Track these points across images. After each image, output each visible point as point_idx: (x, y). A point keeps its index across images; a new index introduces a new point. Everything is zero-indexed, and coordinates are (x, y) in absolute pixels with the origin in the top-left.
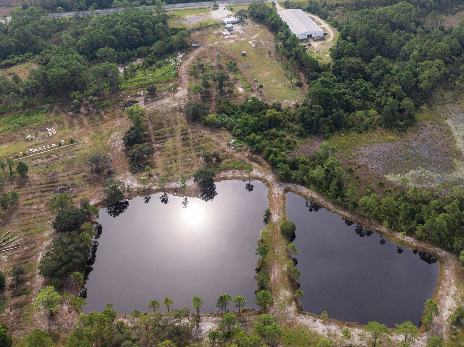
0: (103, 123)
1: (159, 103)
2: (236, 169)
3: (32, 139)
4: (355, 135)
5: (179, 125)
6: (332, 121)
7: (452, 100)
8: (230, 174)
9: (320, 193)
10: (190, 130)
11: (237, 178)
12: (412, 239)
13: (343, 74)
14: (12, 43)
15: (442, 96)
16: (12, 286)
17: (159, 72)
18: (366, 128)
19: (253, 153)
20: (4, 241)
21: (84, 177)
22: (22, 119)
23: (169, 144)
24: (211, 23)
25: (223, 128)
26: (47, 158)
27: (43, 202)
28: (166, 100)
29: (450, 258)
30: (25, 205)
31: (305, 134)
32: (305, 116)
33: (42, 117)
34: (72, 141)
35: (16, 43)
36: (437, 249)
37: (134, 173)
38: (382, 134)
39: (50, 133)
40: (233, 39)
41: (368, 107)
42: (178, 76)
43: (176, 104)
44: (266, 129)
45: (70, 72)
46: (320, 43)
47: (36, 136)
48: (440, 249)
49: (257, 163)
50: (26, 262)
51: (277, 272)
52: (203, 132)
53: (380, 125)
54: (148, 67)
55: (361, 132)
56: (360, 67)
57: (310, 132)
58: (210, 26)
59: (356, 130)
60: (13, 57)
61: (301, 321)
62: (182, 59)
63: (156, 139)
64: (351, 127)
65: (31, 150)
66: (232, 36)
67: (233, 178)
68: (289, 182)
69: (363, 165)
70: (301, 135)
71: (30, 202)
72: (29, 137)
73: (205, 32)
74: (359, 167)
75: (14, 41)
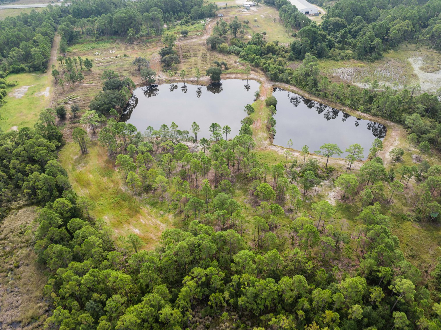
0: (148, 49)
1: (189, 41)
2: (239, 73)
3: (98, 55)
4: (333, 62)
5: (201, 52)
6: (316, 52)
7: (414, 49)
8: (233, 76)
9: (299, 88)
10: (208, 54)
11: (238, 78)
12: (368, 115)
13: (329, 29)
14: (93, 8)
15: (407, 46)
16: (71, 118)
17: (191, 27)
18: (342, 59)
19: (252, 66)
20: (70, 99)
21: (130, 72)
22: (94, 45)
23: (192, 60)
24: (235, 5)
25: (233, 54)
26: (107, 63)
27: (100, 82)
28: (194, 40)
29: (397, 127)
30: (88, 83)
31: (294, 58)
32: (296, 46)
33: (107, 45)
34: (125, 55)
35: (96, 8)
36: (387, 121)
37: (165, 72)
38: (354, 63)
39: (111, 52)
40: (249, 13)
41: (346, 49)
42: (205, 29)
43: (201, 42)
44: (265, 55)
45: (128, 16)
46: (314, 17)
47: (101, 53)
48: (390, 122)
49: (255, 71)
50: (83, 109)
51: (258, 124)
52: (217, 55)
53: (354, 58)
54: (184, 24)
55: (338, 61)
56: (344, 24)
57: (298, 59)
58: (234, 7)
59: (334, 59)
60: (93, 17)
61: (272, 148)
62: (209, 22)
63: (183, 57)
64: (330, 57)
65: (97, 59)
66: (248, 12)
67: (235, 78)
68: (277, 81)
69: (336, 76)
70: (290, 59)
71: (91, 82)
72: (97, 53)
73: (228, 10)
74: (333, 77)
75: (94, 7)
